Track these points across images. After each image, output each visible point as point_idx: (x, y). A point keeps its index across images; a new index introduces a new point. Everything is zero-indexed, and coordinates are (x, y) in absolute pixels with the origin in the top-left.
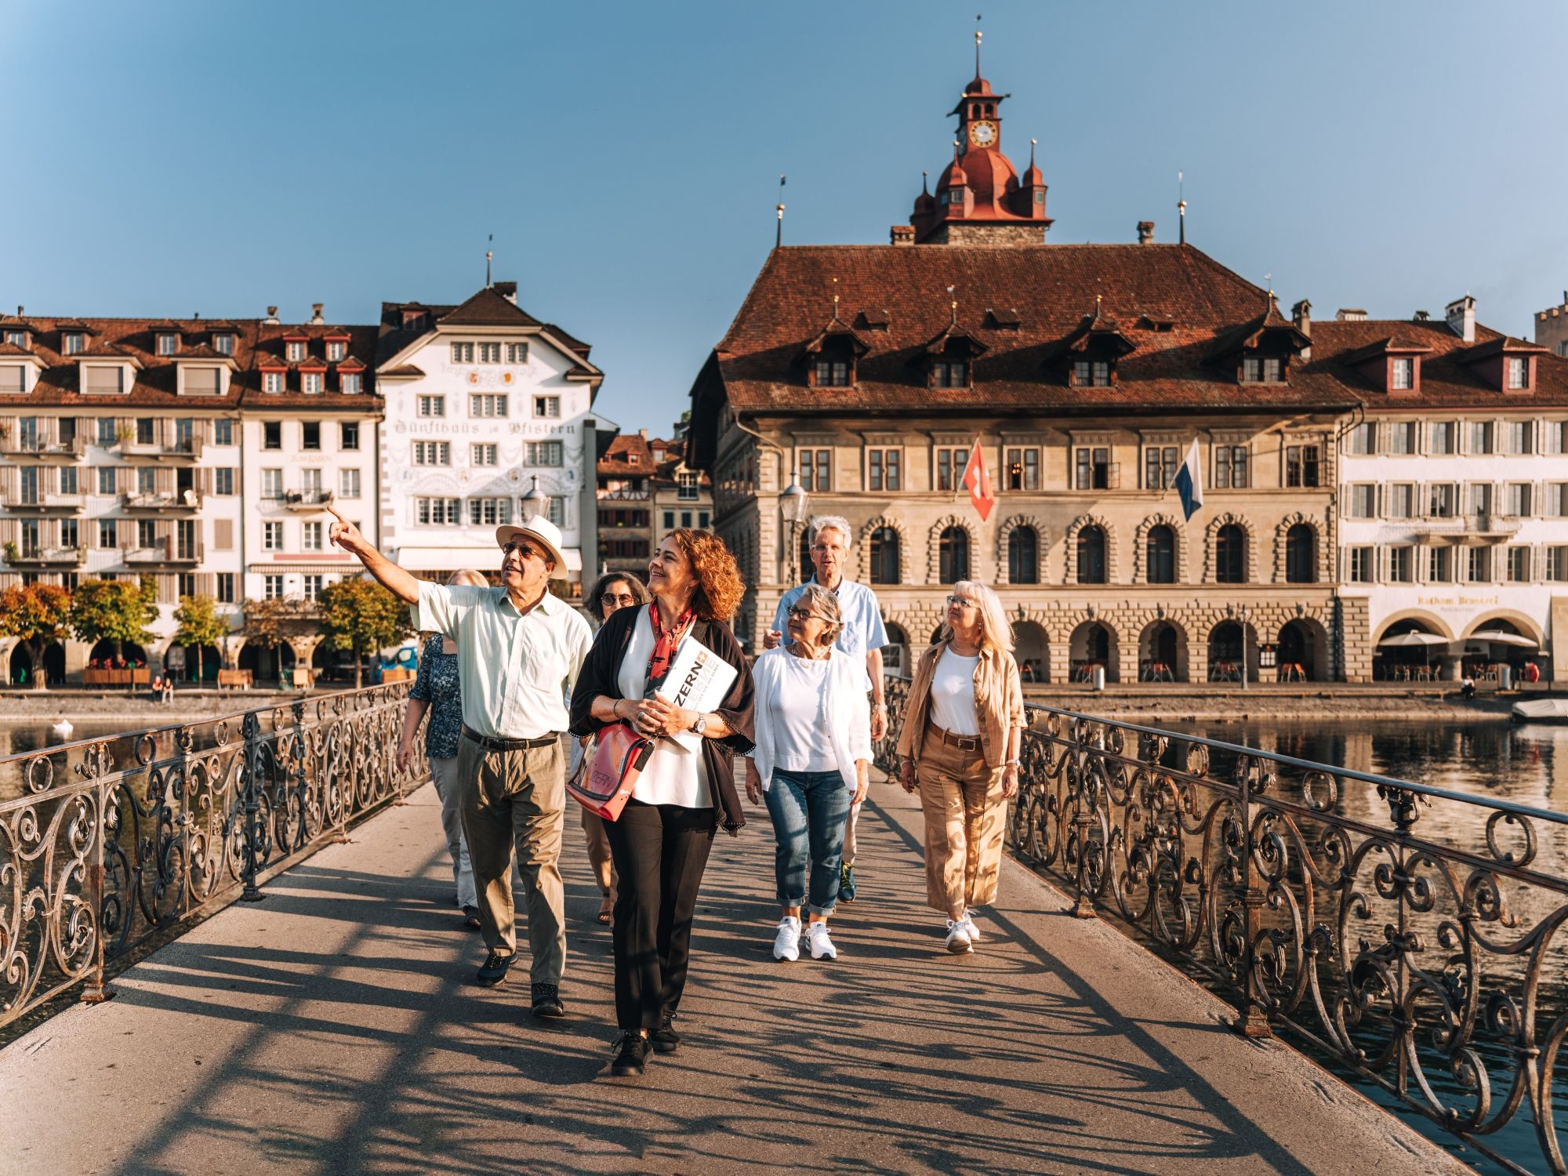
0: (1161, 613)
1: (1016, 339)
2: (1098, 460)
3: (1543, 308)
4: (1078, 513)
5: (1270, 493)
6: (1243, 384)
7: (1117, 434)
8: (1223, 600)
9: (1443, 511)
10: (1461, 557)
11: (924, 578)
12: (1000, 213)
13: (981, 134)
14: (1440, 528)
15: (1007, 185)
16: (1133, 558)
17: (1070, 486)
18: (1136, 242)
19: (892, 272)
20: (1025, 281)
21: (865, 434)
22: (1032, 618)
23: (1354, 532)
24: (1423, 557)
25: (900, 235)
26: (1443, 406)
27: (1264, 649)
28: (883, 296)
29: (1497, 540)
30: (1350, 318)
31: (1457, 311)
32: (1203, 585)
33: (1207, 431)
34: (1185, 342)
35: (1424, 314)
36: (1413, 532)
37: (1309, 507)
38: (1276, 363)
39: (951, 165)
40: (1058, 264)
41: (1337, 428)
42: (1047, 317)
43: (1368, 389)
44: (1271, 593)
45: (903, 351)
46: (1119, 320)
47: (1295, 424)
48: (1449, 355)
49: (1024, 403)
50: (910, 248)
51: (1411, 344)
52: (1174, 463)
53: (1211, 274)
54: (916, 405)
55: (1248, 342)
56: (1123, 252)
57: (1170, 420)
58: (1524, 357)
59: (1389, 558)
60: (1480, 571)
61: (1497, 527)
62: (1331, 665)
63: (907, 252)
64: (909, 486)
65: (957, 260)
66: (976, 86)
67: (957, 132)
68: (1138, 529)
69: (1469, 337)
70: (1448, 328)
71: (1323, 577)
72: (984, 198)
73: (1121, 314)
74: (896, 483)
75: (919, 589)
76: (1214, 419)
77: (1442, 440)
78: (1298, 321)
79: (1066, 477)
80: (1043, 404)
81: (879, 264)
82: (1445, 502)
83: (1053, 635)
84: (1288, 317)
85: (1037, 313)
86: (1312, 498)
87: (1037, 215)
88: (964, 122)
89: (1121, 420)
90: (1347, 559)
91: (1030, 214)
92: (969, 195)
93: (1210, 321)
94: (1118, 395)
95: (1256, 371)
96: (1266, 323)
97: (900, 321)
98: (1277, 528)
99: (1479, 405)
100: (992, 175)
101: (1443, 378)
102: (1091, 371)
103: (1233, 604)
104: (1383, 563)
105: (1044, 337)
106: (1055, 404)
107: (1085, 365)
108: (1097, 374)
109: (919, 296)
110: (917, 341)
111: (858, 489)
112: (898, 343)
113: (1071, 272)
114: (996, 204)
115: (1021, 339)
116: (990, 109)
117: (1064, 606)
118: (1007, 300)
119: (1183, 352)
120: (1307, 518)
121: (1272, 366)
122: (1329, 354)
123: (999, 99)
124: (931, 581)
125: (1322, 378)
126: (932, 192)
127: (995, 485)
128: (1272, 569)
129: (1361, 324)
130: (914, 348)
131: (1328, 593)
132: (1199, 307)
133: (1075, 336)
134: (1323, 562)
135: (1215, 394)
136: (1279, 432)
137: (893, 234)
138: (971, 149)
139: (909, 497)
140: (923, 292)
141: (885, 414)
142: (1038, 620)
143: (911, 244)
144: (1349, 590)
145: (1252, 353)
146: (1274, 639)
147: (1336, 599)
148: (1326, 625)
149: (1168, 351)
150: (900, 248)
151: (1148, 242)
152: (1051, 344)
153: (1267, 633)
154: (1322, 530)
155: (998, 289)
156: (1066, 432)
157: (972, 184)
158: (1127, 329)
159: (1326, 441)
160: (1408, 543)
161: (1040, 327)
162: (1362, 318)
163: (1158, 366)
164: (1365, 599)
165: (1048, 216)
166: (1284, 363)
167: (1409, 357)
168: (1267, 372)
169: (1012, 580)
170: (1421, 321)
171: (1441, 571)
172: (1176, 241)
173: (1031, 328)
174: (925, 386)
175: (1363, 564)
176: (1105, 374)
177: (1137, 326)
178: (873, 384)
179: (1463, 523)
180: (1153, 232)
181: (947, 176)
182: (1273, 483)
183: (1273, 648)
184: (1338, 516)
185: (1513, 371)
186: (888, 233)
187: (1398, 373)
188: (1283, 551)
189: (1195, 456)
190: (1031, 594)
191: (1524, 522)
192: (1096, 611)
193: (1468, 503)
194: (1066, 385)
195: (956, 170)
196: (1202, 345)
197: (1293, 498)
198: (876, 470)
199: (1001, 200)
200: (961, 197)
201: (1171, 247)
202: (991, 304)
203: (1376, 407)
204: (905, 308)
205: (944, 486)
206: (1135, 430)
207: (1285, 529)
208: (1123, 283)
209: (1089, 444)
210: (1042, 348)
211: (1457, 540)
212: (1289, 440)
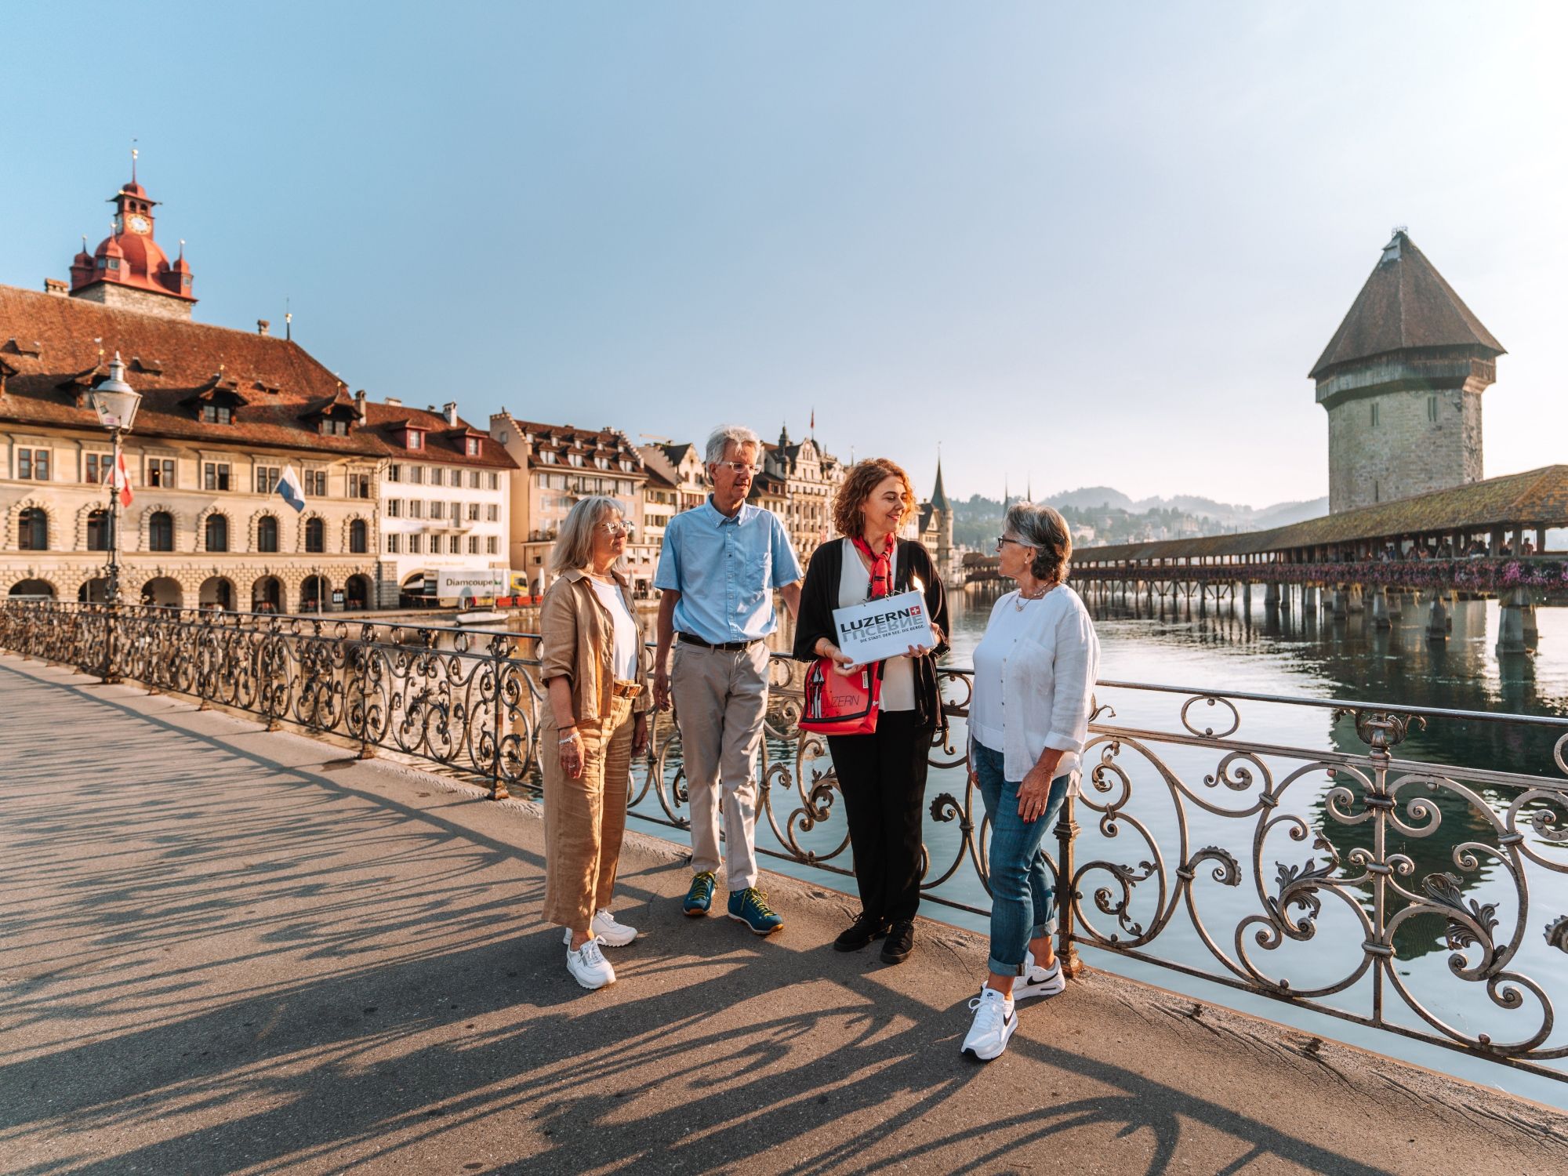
0: (267, 571)
1: (158, 382)
2: (222, 471)
3: (493, 414)
4: (206, 505)
5: (340, 500)
6: (323, 435)
7: (235, 455)
8: (311, 563)
9: (437, 514)
10: (446, 542)
11: (72, 546)
12: (153, 285)
13: (136, 224)
14: (436, 525)
15: (159, 266)
16: (247, 536)
17: (200, 487)
18: (257, 332)
19: (44, 313)
20: (167, 342)
21: (13, 435)
22: (169, 575)
23: (388, 526)
24: (426, 541)
25: (55, 287)
26: (435, 460)
27: (336, 592)
28: (35, 331)
29: (464, 532)
30: (392, 403)
31: (448, 408)
32: (297, 554)
33: (298, 460)
34: (287, 402)
35: (432, 408)
36: (421, 526)
37: (364, 509)
38: (343, 425)
39: (109, 240)
40: (196, 336)
41: (379, 466)
42: (185, 371)
43: (397, 445)
44: (340, 559)
45: (55, 377)
46: (241, 382)
47: (353, 461)
48: (443, 432)
49: (161, 429)
50: (63, 300)
51: (421, 425)
52: (277, 478)
53: (307, 363)
54: (65, 419)
55: (324, 410)
56: (247, 338)
57: (273, 451)
58: (477, 439)
59: (409, 540)
60: (455, 548)
61: (464, 525)
62: (376, 600)
63: (60, 302)
64: (57, 476)
65: (109, 318)
66: (132, 188)
67: (116, 215)
68: (251, 517)
69: (454, 424)
70: (443, 418)
71: (371, 550)
72: (139, 269)
73: (242, 378)
74: (45, 475)
75: (67, 554)
76: (304, 453)
77: (436, 477)
78: (358, 401)
79: (196, 481)
80: (177, 431)
81: (32, 305)
82: (437, 511)
83: (186, 586)
84: (354, 397)
85: (177, 366)
86: (365, 504)
87: (184, 294)
88: (121, 211)
89: (239, 447)
90: (385, 541)
91: (179, 292)
92: (125, 266)
93: (305, 392)
94: (235, 432)
95: (331, 428)
96: (336, 401)
97: (52, 353)
98: (344, 521)
99: (454, 462)
100: (145, 256)
101: (438, 445)
102: (216, 413)
103: (316, 565)
104: (405, 543)
105: (181, 384)
106: (187, 432)
107: (212, 409)
108: (220, 415)
109: (71, 337)
110: (68, 371)
111: (7, 477)
112: (49, 370)
113: (206, 343)
114: (149, 277)
115: (162, 382)
116: (144, 207)
117: (195, 566)
118: (151, 354)
119: (287, 409)
120: (361, 516)
121: (341, 426)
122: (378, 423)
123: (153, 204)
124: (78, 548)
125: (370, 436)
126: (91, 253)
127: (137, 482)
128: (341, 545)
129: (398, 408)
130: (64, 375)
131: (374, 559)
132: (297, 383)
133: (205, 388)
134: (371, 541)
135: (303, 438)
136: (344, 465)
137: (47, 284)
138: (127, 231)
139: (57, 486)
140: (75, 334)
141: (32, 423)
142: (174, 576)
143: (65, 295)
144: (386, 557)
145: (328, 417)
146: (342, 586)
147: (379, 563)
148: (373, 577)
149: (275, 407)
150: (53, 297)
151: (264, 334)
152: (186, 390)
153: (338, 582)
154: (370, 523)
155: (144, 345)
156: (197, 451)
157: (128, 258)
158: (243, 390)
159: (373, 473)
160: (417, 533)
161: (178, 376)
162: (399, 405)
163: (264, 415)
164: (395, 563)
165: (194, 296)
166: (348, 426)
167: (419, 431)
168: (337, 430)
169: (152, 549)
170: (430, 413)
171: (435, 548)
172: (284, 337)
173: (173, 377)
174: (74, 406)
175: (393, 543)
176: (227, 416)
177: (254, 387)
178: (21, 398)
179: (446, 523)
180: (268, 328)
181: (103, 247)
182: (340, 493)
183: (341, 591)
184: (380, 515)
185: (471, 445)
186: (43, 283)
187: (413, 439)
188: (347, 535)
189: (292, 475)
190: (169, 558)
191: (475, 523)
192: (220, 570)
193: (447, 511)
194: (197, 420)
195: (112, 244)
196: (298, 407)
197: (353, 504)
198: (25, 465)
199: (154, 276)
200: (117, 265)
201: (281, 341)
202: (137, 354)
203: (400, 457)
204: (56, 344)
205: (92, 479)
206: (249, 454)
207: (349, 522)
208: (245, 357)
209: (216, 459)
210: (179, 392)
211: (445, 531)
212: (351, 471)
